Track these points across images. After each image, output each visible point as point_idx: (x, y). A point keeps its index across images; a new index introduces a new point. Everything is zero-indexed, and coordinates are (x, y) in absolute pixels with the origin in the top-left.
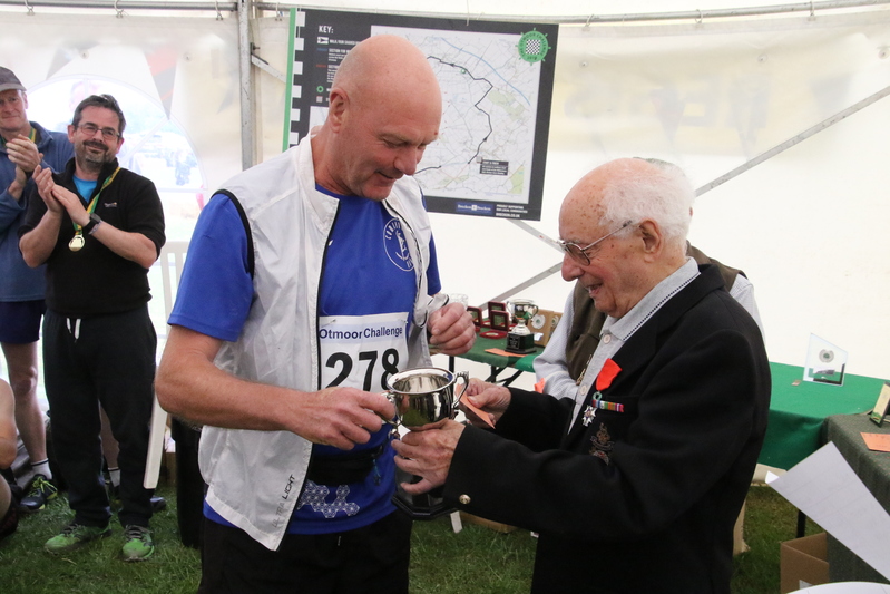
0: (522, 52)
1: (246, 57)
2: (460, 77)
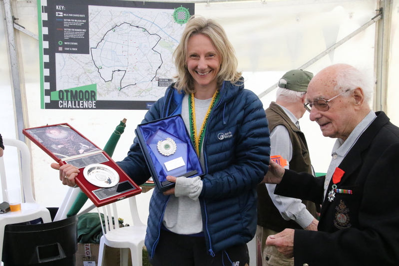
0: (175, 18)
1: (10, 25)
2: (143, 34)
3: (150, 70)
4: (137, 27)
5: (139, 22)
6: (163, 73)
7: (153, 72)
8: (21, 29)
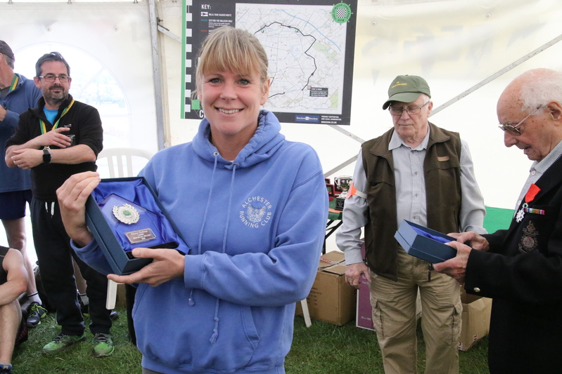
0: (334, 16)
1: (154, 27)
2: (295, 35)
3: (302, 77)
4: (289, 27)
5: (292, 21)
6: (316, 82)
7: (304, 80)
8: (165, 31)
